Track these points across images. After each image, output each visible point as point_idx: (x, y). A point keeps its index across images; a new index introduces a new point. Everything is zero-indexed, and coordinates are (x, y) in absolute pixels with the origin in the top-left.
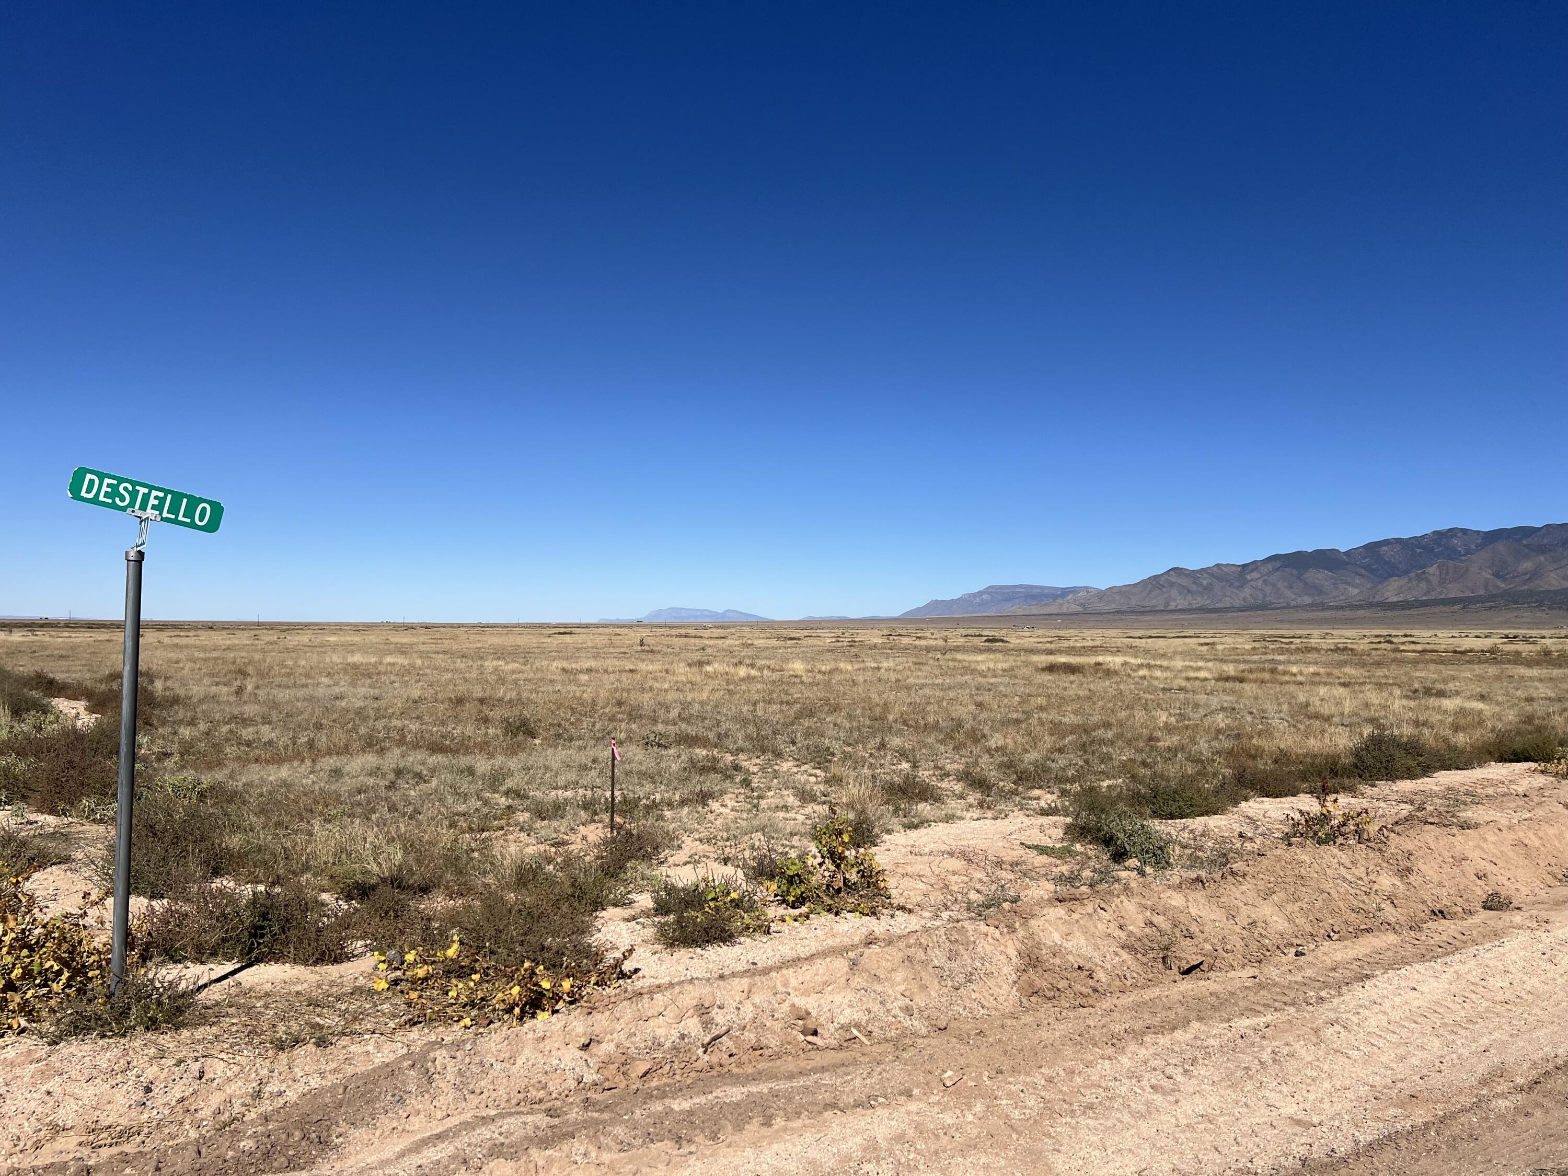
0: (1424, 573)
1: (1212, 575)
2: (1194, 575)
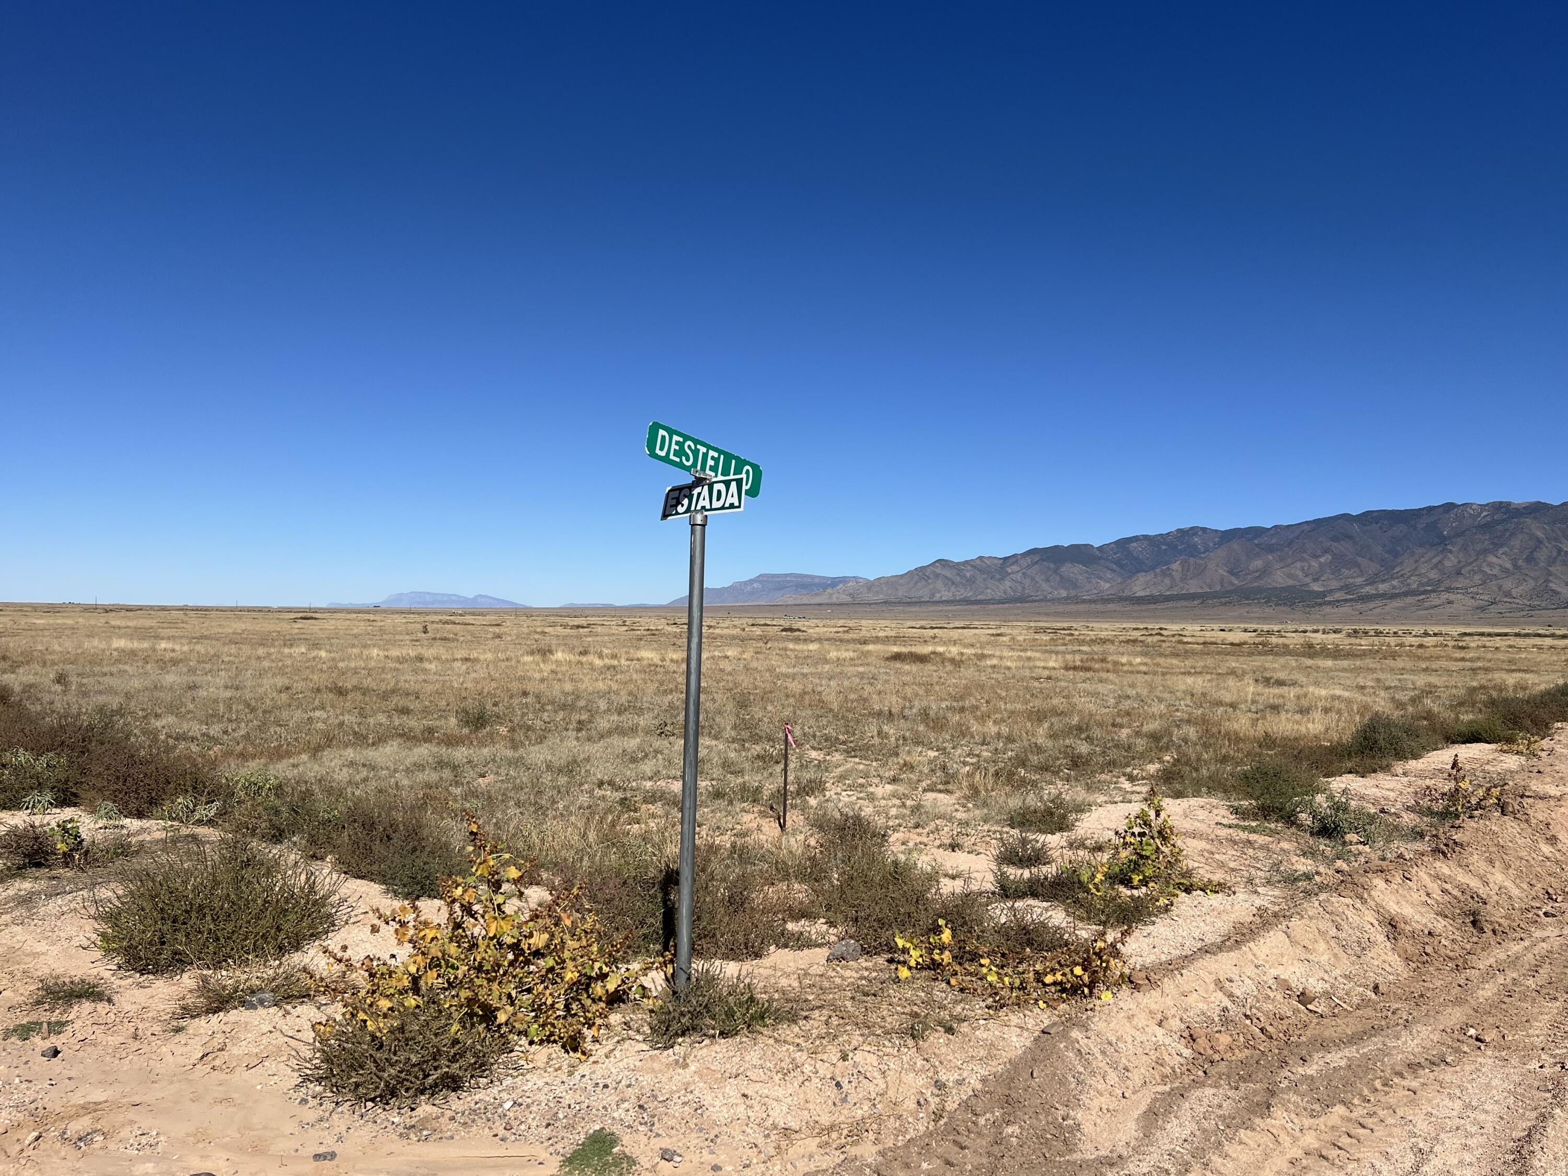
0: (1168, 569)
1: (974, 567)
2: (957, 567)
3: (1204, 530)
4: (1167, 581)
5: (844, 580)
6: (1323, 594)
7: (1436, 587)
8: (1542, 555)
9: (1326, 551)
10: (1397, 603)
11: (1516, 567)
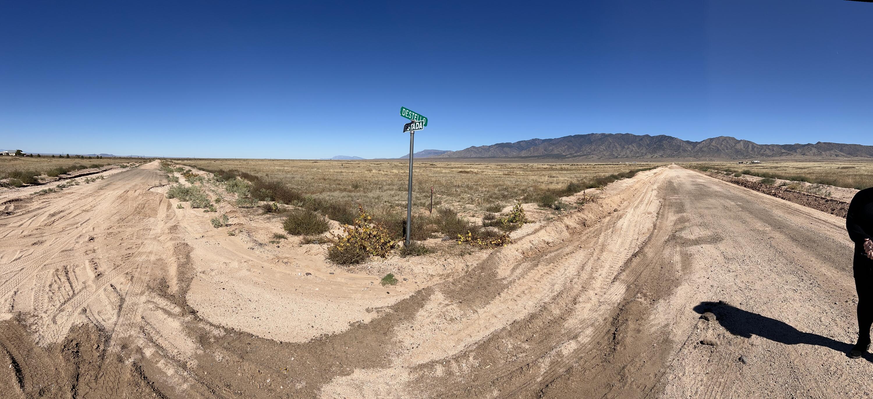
1: (482, 148)
3: (538, 139)
4: (530, 152)
5: (447, 151)
6: (566, 156)
7: (590, 154)
8: (611, 146)
9: (566, 145)
10: (581, 158)
11: (606, 149)
